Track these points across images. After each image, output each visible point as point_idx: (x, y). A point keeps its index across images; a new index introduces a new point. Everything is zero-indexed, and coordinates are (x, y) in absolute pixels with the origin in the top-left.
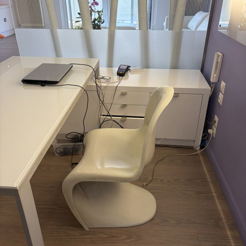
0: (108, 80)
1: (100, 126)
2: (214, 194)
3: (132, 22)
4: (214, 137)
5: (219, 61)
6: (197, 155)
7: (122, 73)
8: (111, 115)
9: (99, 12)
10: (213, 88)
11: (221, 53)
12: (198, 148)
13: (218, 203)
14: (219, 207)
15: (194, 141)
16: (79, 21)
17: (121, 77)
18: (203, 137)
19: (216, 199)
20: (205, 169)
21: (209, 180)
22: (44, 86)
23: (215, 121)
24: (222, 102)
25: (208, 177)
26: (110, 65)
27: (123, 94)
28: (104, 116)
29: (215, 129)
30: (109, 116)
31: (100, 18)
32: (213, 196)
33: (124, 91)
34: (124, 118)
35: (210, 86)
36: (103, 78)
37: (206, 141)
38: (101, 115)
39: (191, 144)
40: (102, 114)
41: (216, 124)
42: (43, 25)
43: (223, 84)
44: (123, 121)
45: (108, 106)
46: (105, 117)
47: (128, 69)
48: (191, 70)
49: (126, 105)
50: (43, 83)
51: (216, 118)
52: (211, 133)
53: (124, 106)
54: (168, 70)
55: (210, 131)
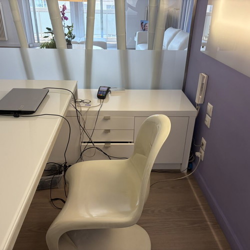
0: (88, 104)
1: (82, 154)
2: (209, 223)
3: (102, 37)
4: (202, 160)
5: (204, 82)
6: (185, 179)
7: (102, 96)
8: (93, 141)
9: (69, 27)
10: (198, 110)
11: (206, 74)
12: (186, 171)
13: (214, 233)
14: (216, 238)
15: (181, 164)
16: (47, 37)
17: (102, 100)
18: (189, 160)
19: (211, 228)
20: (196, 195)
21: (201, 207)
22: (18, 117)
23: (203, 145)
24: (209, 124)
25: (200, 204)
26: (88, 86)
27: (106, 119)
28: (84, 142)
29: (203, 152)
30: (91, 142)
31: (70, 33)
32: (208, 225)
33: (107, 115)
34: (107, 145)
35: (195, 107)
36: (82, 101)
37: (194, 164)
38: (82, 143)
39: (178, 168)
40: (84, 141)
41: (204, 147)
42: (7, 39)
43: (210, 106)
44: (106, 148)
45: (90, 133)
46: (86, 144)
47: (108, 91)
48: (173, 90)
49: (109, 130)
50: (17, 114)
51: (204, 141)
52: (199, 156)
53: (107, 131)
54: (149, 91)
55: (198, 154)
